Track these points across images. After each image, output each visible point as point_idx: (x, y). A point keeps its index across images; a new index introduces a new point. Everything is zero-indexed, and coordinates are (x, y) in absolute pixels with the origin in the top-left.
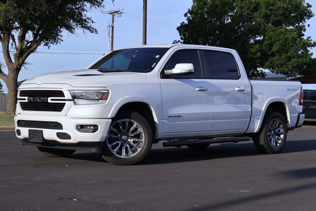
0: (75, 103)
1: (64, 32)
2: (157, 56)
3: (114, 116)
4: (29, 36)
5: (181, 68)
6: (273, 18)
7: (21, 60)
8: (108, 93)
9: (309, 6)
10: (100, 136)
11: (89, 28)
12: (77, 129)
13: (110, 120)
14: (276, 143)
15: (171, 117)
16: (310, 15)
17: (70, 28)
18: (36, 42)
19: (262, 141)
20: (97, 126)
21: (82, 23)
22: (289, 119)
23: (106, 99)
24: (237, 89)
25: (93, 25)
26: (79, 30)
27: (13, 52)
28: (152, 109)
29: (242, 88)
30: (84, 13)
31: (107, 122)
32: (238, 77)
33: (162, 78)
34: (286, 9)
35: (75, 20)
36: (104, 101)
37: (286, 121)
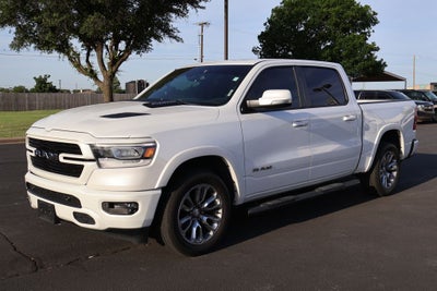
0: (99, 166)
1: (154, 42)
2: (236, 79)
3: (165, 185)
4: (122, 45)
5: (271, 97)
6: (342, 25)
7: (114, 68)
8: (155, 147)
9: (375, 14)
10: (142, 219)
11: (175, 38)
12: (104, 209)
13: (160, 192)
14: (388, 181)
15: (257, 170)
16: (375, 22)
17: (158, 38)
18: (128, 51)
19: (373, 182)
20: (136, 204)
21: (169, 32)
22: (403, 149)
23: (151, 157)
24: (345, 119)
25: (179, 35)
26: (166, 39)
27: (107, 61)
28: (229, 164)
29: (352, 117)
30: (171, 24)
31: (154, 196)
32: (346, 102)
33: (242, 113)
34: (353, 17)
35: (163, 30)
36: (148, 161)
37: (400, 152)
